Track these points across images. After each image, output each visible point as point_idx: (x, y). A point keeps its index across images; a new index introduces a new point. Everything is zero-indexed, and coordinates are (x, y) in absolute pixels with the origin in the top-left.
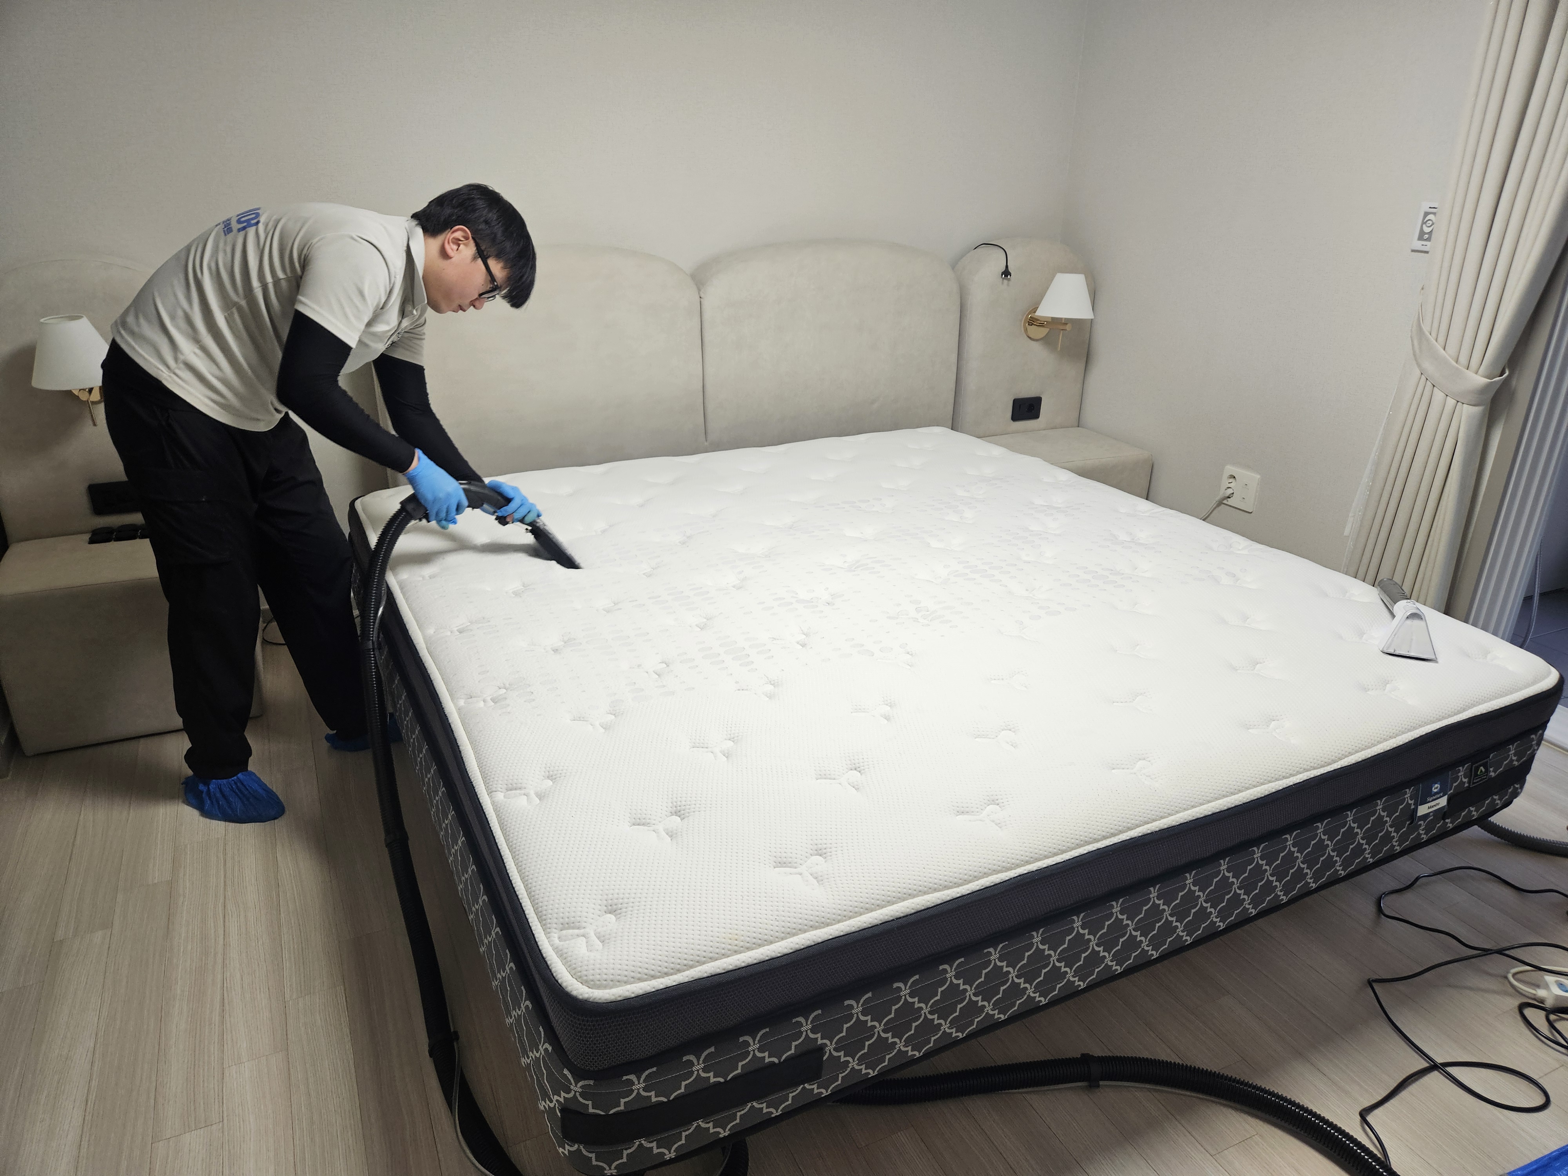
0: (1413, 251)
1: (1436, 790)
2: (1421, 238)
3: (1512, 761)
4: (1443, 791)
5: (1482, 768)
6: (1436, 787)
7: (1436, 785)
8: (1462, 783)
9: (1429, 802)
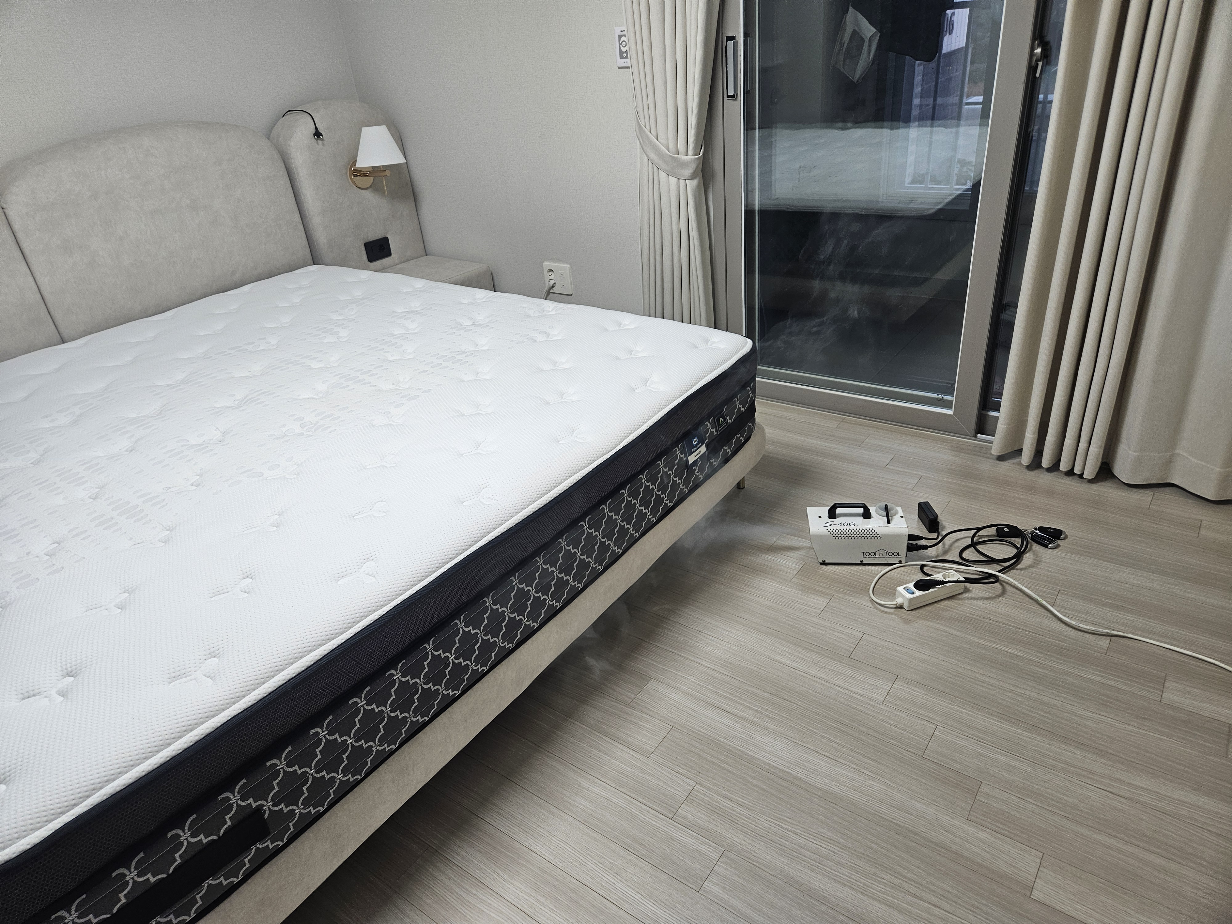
0: (619, 68)
1: (696, 443)
2: (621, 57)
3: (740, 408)
4: (701, 442)
5: (721, 419)
6: (695, 441)
7: (695, 440)
8: (712, 433)
9: (694, 452)
